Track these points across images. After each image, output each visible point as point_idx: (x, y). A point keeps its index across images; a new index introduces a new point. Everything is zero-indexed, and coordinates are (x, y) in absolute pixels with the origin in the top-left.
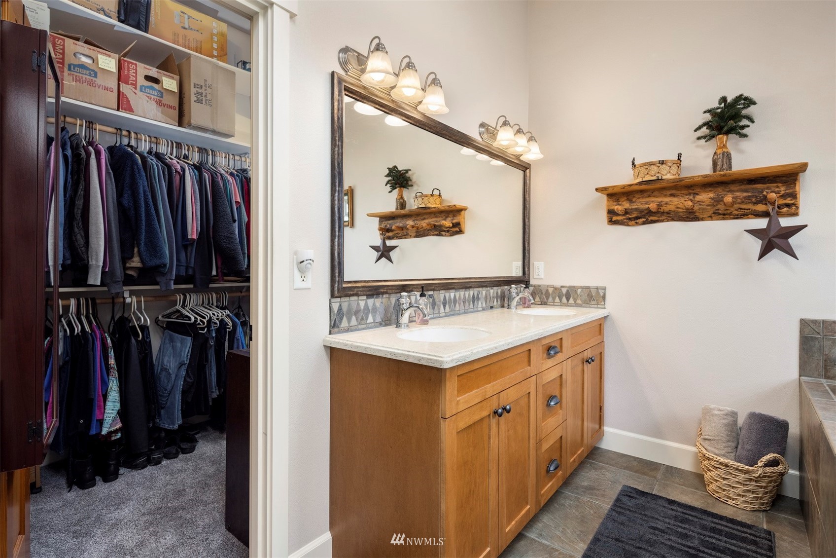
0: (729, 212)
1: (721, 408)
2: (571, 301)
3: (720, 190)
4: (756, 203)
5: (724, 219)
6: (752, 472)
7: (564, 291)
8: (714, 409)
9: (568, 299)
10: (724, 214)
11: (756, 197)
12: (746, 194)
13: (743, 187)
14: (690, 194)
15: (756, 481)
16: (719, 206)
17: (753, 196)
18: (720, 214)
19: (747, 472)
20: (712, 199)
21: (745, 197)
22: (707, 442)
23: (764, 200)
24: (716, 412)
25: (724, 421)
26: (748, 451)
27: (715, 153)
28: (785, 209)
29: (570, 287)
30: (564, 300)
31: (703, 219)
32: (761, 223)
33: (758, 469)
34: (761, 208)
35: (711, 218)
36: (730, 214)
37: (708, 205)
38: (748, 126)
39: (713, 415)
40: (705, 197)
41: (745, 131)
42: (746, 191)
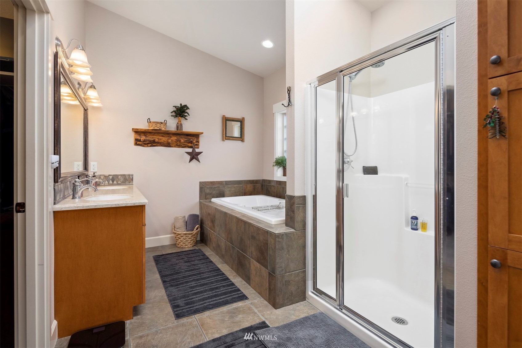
0: (181, 145)
1: (181, 216)
2: (115, 182)
3: (178, 136)
4: (188, 143)
5: (179, 147)
6: (193, 233)
7: (111, 177)
8: (179, 217)
9: (113, 182)
10: (179, 146)
11: (189, 141)
12: (186, 139)
13: (185, 137)
14: (169, 137)
15: (194, 236)
16: (178, 143)
17: (188, 140)
18: (178, 146)
19: (192, 234)
20: (176, 140)
21: (186, 140)
22: (178, 229)
23: (191, 142)
24: (180, 218)
25: (183, 220)
26: (190, 227)
27: (178, 123)
28: (196, 146)
29: (114, 175)
30: (111, 182)
31: (172, 147)
32: (190, 150)
33: (195, 231)
34: (190, 145)
35: (175, 147)
36: (181, 146)
37: (174, 142)
38: (187, 116)
39: (179, 219)
40: (174, 138)
41: (186, 117)
42: (186, 138)
